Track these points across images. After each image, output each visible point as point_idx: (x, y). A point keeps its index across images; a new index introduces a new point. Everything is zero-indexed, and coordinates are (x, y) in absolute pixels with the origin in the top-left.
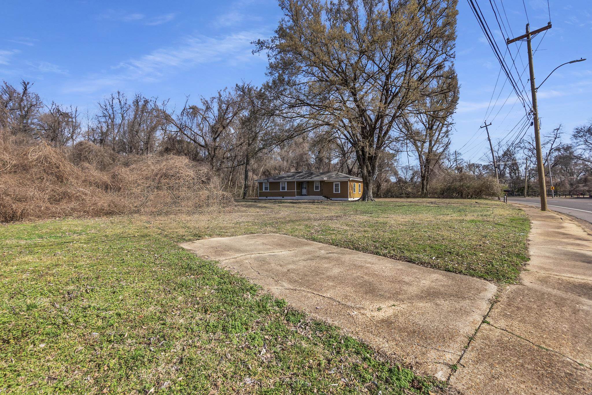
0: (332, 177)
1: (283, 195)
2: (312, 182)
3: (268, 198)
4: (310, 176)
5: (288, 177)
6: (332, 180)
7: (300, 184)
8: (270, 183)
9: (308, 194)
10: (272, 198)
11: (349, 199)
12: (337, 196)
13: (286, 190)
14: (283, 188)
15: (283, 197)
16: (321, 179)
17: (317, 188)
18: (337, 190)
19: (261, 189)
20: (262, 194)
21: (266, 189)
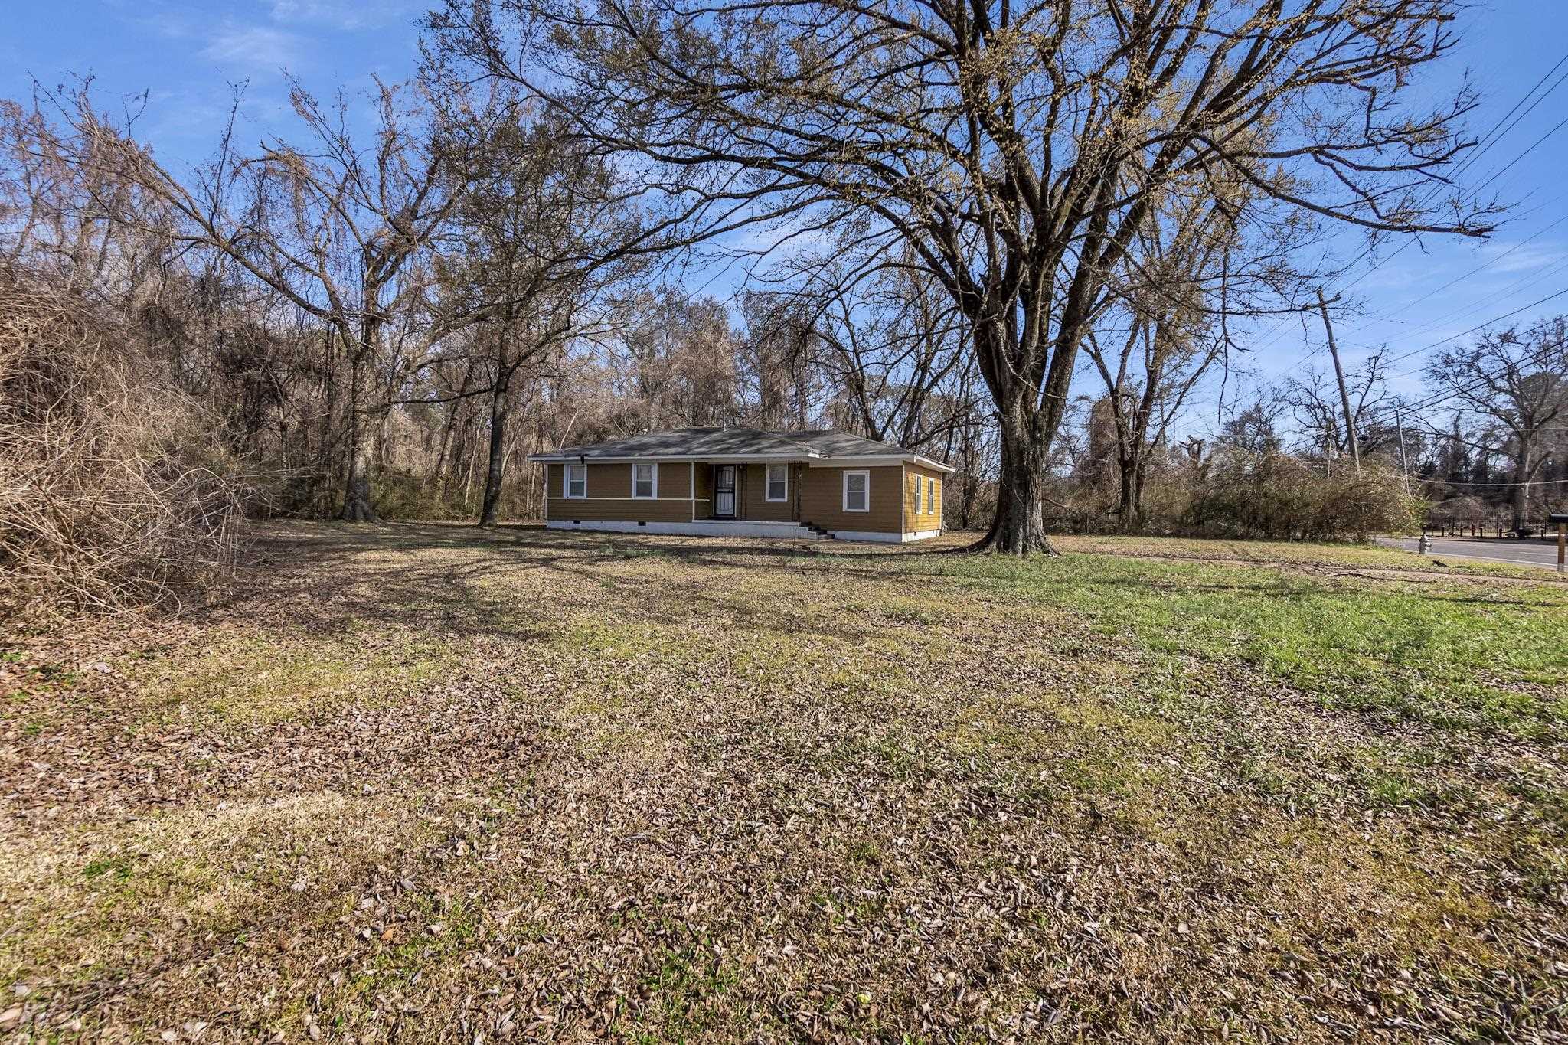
0: (838, 449)
1: (643, 514)
2: (760, 468)
3: (584, 525)
4: (751, 445)
5: (666, 444)
6: (837, 460)
7: (709, 474)
8: (593, 467)
9: (742, 514)
10: (596, 525)
11: (907, 537)
12: (855, 523)
13: (654, 497)
14: (645, 489)
15: (642, 524)
16: (798, 457)
17: (776, 490)
18: (856, 500)
19: (556, 487)
20: (556, 511)
21: (576, 488)
